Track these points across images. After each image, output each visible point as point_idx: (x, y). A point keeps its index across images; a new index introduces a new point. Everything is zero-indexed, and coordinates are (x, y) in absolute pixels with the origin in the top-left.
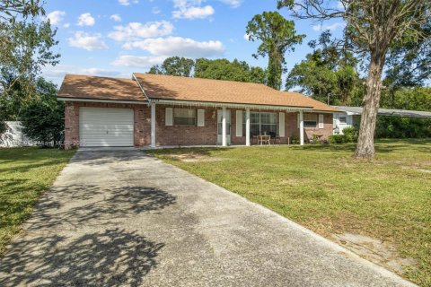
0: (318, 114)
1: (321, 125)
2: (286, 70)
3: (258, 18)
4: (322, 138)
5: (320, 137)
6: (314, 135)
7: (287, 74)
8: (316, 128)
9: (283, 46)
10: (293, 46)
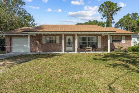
0: (121, 36)
1: (123, 42)
2: (114, 22)
3: (102, 5)
4: (124, 48)
5: (122, 47)
6: (118, 47)
7: (115, 24)
8: (121, 43)
9: (112, 13)
10: (116, 12)
